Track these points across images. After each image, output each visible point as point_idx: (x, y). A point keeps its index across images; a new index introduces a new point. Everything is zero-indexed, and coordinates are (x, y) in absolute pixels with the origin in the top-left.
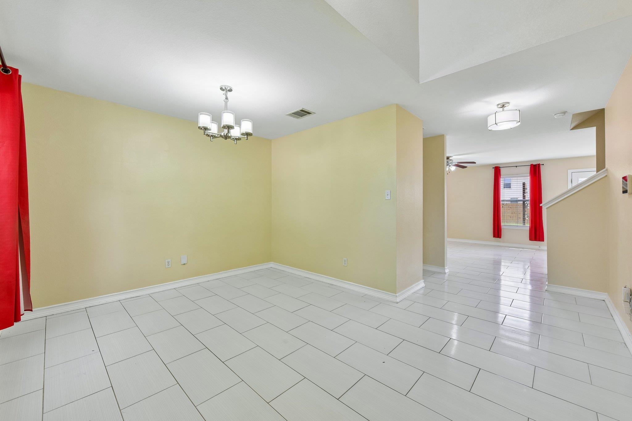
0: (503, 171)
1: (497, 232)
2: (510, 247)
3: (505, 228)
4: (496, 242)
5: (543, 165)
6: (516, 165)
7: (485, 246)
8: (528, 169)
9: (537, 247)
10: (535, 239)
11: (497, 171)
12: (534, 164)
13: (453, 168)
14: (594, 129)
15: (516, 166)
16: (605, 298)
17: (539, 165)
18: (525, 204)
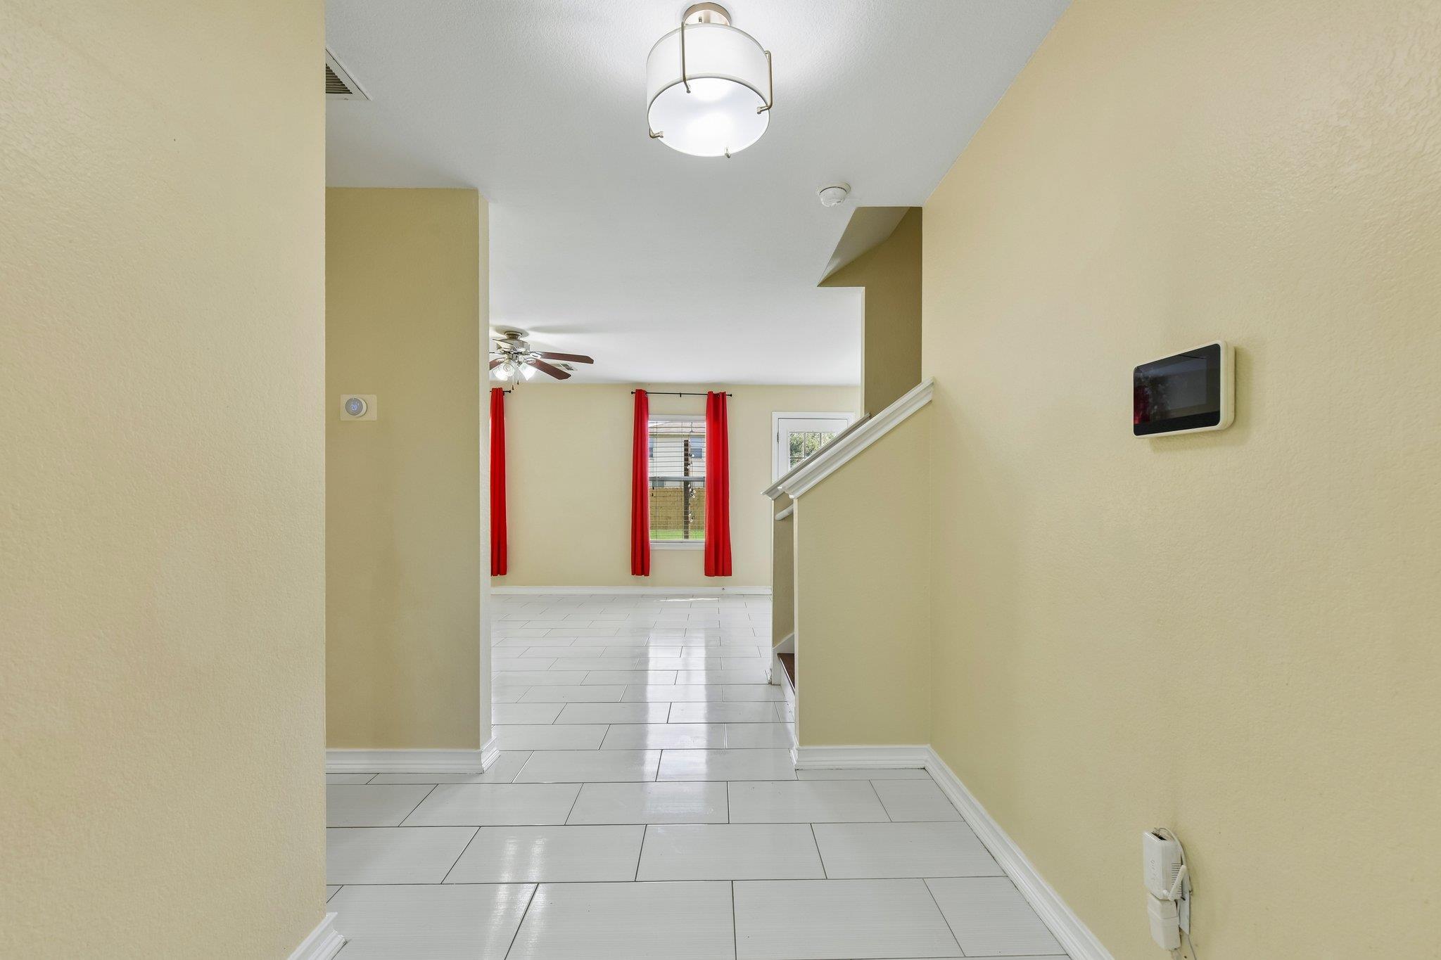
0: (654, 403)
1: (641, 563)
2: (667, 597)
3: (656, 548)
4: (639, 586)
5: (731, 395)
6: (679, 391)
7: (614, 599)
8: (701, 404)
9: (717, 590)
10: (717, 574)
11: (641, 399)
12: (716, 391)
13: (530, 372)
14: (861, 291)
15: (680, 394)
16: (926, 761)
17: (724, 394)
18: (688, 489)
